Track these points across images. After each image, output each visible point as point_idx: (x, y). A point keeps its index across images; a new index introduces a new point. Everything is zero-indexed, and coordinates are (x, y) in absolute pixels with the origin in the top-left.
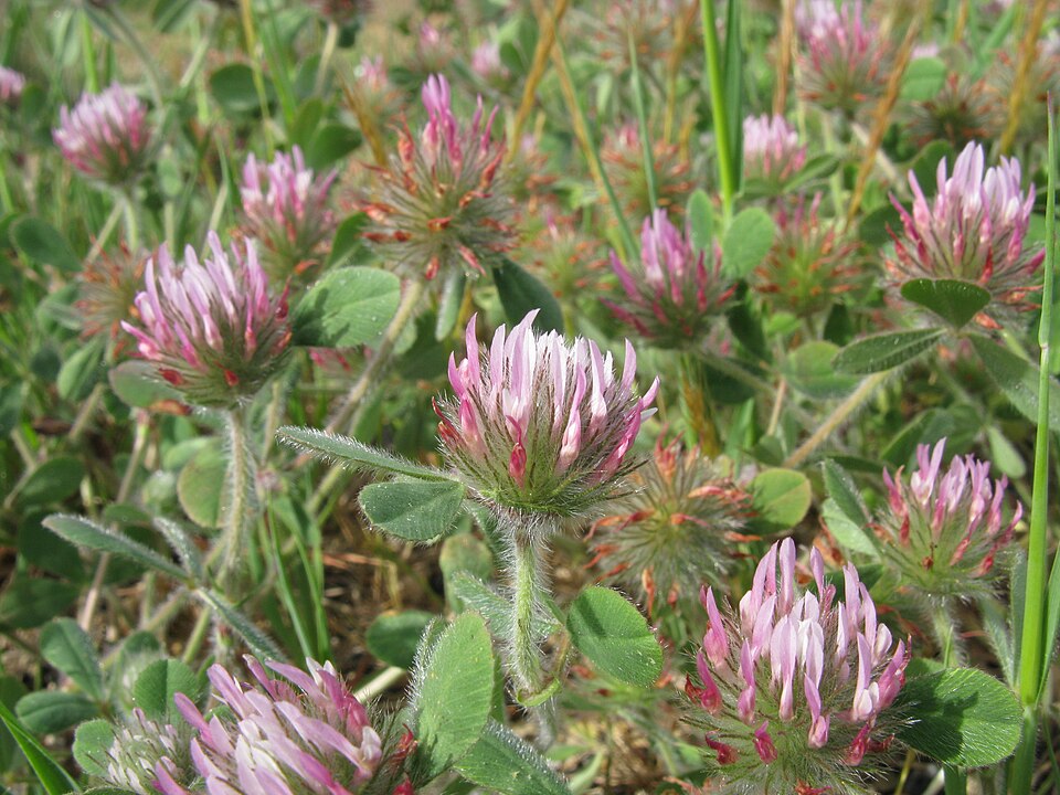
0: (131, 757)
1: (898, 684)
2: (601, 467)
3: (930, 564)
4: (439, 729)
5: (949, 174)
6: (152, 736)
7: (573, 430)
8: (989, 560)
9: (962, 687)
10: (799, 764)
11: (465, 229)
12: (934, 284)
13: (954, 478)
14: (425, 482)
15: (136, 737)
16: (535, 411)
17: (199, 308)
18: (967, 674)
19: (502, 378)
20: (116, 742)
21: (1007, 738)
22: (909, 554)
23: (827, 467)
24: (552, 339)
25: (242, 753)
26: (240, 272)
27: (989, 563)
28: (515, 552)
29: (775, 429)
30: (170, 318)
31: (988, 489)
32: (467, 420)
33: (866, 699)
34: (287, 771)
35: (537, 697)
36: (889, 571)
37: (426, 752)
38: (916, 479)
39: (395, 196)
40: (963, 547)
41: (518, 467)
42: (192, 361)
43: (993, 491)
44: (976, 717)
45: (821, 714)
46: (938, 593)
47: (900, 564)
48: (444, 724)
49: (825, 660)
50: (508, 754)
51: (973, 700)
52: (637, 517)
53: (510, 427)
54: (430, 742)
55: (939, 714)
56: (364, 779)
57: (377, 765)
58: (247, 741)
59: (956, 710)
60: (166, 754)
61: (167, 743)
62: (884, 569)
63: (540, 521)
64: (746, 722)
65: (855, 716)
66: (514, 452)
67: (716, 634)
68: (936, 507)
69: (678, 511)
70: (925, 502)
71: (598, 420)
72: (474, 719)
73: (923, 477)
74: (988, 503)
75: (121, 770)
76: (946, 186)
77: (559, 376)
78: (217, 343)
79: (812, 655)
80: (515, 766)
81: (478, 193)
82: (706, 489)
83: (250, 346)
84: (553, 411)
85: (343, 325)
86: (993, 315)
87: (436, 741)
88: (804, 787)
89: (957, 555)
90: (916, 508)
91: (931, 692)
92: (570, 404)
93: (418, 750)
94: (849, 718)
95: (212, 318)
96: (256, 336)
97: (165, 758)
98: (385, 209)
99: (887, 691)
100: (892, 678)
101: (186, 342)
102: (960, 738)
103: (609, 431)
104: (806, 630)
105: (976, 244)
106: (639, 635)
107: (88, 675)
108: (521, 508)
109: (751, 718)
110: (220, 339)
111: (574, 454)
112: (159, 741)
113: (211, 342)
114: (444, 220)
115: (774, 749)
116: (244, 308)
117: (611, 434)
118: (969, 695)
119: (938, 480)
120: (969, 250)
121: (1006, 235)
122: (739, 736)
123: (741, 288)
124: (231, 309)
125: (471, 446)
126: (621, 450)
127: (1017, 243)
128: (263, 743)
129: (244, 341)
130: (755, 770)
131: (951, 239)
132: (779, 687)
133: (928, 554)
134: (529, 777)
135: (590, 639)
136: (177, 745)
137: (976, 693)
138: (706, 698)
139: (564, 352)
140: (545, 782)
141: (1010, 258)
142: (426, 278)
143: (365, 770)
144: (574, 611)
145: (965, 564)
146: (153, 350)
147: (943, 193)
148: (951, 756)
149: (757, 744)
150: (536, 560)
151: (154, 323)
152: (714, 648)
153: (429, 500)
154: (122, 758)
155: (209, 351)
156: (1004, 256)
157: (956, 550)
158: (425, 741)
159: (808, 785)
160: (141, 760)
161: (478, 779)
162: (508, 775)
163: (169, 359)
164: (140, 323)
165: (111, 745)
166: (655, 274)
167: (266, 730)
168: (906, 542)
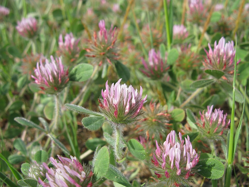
0: (34, 172)
1: (196, 162)
2: (134, 114)
3: (209, 133)
4: (98, 171)
5: (217, 44)
6: (38, 167)
7: (128, 107)
8: (222, 132)
9: (212, 162)
10: (175, 178)
11: (108, 55)
12: (212, 71)
13: (215, 114)
14: (97, 116)
15: (35, 167)
16: (120, 102)
17: (49, 73)
18: (213, 159)
19: (113, 94)
20: (30, 168)
21: (221, 173)
22: (205, 130)
23: (187, 110)
24: (124, 86)
25: (57, 176)
26: (58, 65)
27: (222, 133)
28: (116, 131)
29: (178, 99)
30: (42, 75)
31: (222, 116)
32: (105, 104)
33: (189, 165)
34: (66, 180)
35: (121, 161)
36: (200, 133)
37: (95, 175)
38: (207, 114)
39: (92, 47)
40: (216, 129)
41: (116, 114)
42: (47, 85)
43: (224, 117)
44: (214, 168)
45: (179, 169)
46: (211, 139)
47: (203, 132)
48: (99, 170)
49: (180, 157)
50: (114, 172)
51: (214, 165)
52: (145, 120)
53: (114, 106)
54: (96, 173)
55: (207, 168)
56: (82, 182)
57: (85, 179)
58: (58, 173)
59: (210, 167)
60: (41, 171)
61: (41, 169)
62: (199, 133)
63: (121, 125)
64: (164, 169)
65: (187, 169)
66: (115, 111)
67: (158, 150)
68: (211, 120)
69: (154, 118)
70: (208, 119)
71: (133, 104)
72: (105, 170)
73: (208, 113)
74: (222, 119)
75: (31, 174)
76: (216, 47)
77: (125, 94)
78: (52, 81)
79: (178, 156)
80: (116, 175)
81: (111, 47)
82: (161, 114)
83: (60, 82)
84: (124, 102)
85: (80, 77)
86: (226, 77)
87: (97, 173)
88: (176, 183)
89: (215, 131)
90: (207, 120)
91: (205, 163)
92: (127, 101)
93: (94, 175)
94: (186, 169)
95: (52, 76)
96: (61, 80)
97: (41, 172)
98: (90, 50)
99: (194, 164)
100: (195, 161)
101: (46, 81)
102: (211, 173)
103: (136, 106)
104: (177, 150)
105: (223, 60)
106: (141, 150)
107: (24, 151)
108: (117, 123)
109: (165, 169)
110: (53, 80)
111: (128, 112)
112: (40, 168)
113: (51, 81)
114: (104, 53)
115: (169, 175)
116: (59, 73)
117: (136, 107)
118: (213, 164)
119: (211, 114)
120: (221, 62)
121: (229, 59)
122: (162, 172)
123: (171, 67)
124: (56, 74)
125: (106, 109)
126: (138, 111)
127: (232, 61)
128: (61, 174)
129: (58, 81)
130: (166, 179)
131: (217, 59)
132: (171, 163)
133: (209, 130)
134: (119, 178)
135: (132, 149)
136: (43, 169)
137: (215, 164)
138: (155, 164)
139: (127, 89)
140: (122, 179)
141: (230, 64)
142: (99, 65)
143: (82, 180)
144: (128, 143)
145: (217, 133)
146: (38, 82)
147: (216, 49)
148: (209, 177)
149: (165, 174)
150: (120, 133)
151: (39, 76)
152: (157, 153)
153: (97, 121)
154: (32, 172)
155: (51, 83)
156: (229, 63)
157: (215, 130)
158: (95, 173)
159: (177, 183)
160: (36, 172)
161: (108, 178)
162: (114, 177)
163: (42, 84)
164: (36, 76)
165: (29, 169)
166: (151, 64)
167: (62, 171)
168: (204, 127)
